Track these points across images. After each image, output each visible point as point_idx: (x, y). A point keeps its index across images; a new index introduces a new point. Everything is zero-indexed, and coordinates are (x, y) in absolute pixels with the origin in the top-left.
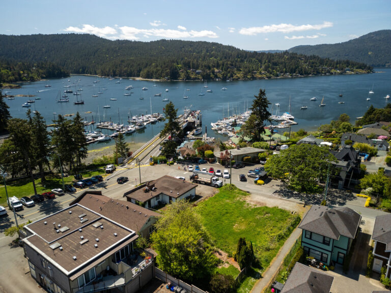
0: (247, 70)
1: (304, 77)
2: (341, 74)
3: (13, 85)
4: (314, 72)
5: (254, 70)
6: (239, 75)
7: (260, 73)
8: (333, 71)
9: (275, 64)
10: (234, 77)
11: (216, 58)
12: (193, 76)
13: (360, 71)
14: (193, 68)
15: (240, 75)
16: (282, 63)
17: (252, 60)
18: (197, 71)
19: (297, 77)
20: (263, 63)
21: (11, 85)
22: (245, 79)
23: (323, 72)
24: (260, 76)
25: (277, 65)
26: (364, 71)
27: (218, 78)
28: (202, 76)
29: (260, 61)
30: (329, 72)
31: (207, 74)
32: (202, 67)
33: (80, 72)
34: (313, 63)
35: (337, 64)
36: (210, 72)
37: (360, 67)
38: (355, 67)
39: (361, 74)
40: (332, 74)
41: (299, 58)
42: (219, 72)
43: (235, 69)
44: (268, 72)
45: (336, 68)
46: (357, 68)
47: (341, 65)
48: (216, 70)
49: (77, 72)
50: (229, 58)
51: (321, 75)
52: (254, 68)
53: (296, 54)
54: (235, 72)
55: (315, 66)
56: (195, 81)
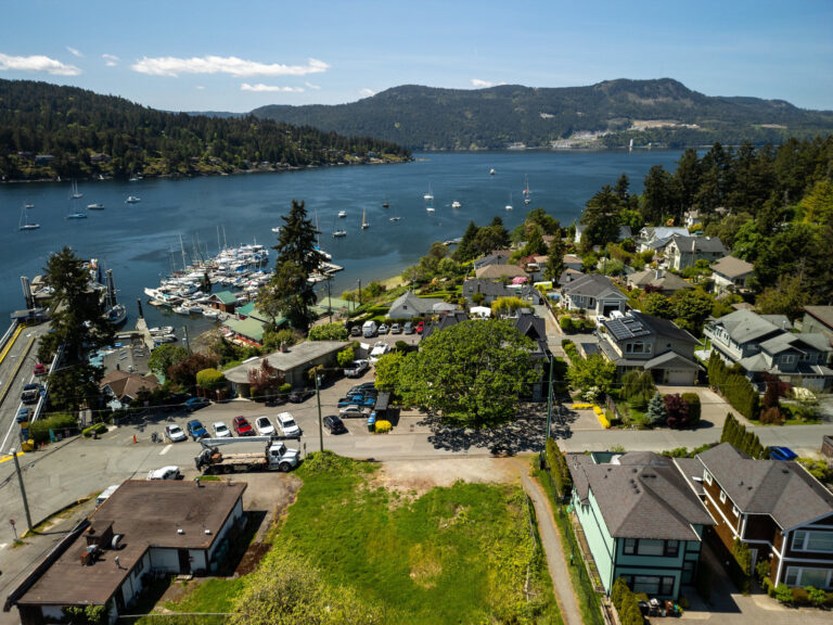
0: (174, 155)
1: (299, 170)
2: (363, 163)
4: (314, 158)
5: (190, 155)
6: (157, 167)
7: (207, 161)
8: (348, 157)
9: (236, 142)
10: (146, 171)
11: (83, 123)
12: (28, 170)
13: (391, 157)
14: (24, 148)
15: (159, 165)
16: (249, 141)
17: (179, 133)
18: (40, 156)
19: (286, 170)
20: (208, 138)
22: (174, 176)
23: (332, 159)
24: (207, 168)
25: (239, 145)
26: (398, 159)
27: (104, 173)
28: (54, 167)
29: (200, 135)
30: (341, 160)
31: (70, 164)
32: (52, 146)
34: (309, 141)
35: (352, 144)
36: (77, 160)
37: (390, 151)
38: (383, 151)
39: (395, 163)
40: (347, 163)
41: (281, 131)
42: (103, 158)
43: (145, 151)
44: (225, 159)
45: (351, 152)
46: (386, 153)
47: (359, 146)
48: (93, 155)
50: (122, 126)
51: (330, 166)
52: (190, 150)
53: (272, 122)
54: (147, 159)
55: (315, 148)
56: (37, 182)
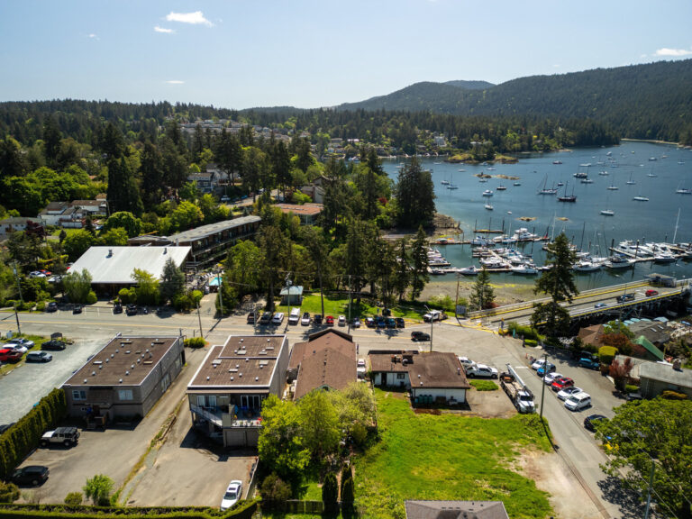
3: (508, 158)
21: (506, 157)
33: (647, 135)
49: (641, 136)
